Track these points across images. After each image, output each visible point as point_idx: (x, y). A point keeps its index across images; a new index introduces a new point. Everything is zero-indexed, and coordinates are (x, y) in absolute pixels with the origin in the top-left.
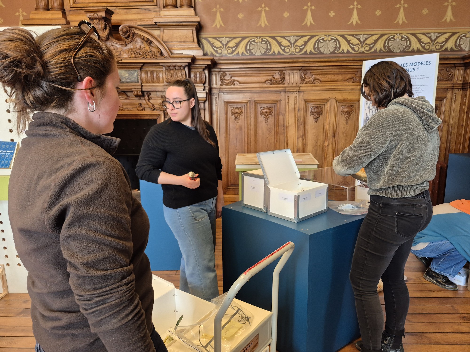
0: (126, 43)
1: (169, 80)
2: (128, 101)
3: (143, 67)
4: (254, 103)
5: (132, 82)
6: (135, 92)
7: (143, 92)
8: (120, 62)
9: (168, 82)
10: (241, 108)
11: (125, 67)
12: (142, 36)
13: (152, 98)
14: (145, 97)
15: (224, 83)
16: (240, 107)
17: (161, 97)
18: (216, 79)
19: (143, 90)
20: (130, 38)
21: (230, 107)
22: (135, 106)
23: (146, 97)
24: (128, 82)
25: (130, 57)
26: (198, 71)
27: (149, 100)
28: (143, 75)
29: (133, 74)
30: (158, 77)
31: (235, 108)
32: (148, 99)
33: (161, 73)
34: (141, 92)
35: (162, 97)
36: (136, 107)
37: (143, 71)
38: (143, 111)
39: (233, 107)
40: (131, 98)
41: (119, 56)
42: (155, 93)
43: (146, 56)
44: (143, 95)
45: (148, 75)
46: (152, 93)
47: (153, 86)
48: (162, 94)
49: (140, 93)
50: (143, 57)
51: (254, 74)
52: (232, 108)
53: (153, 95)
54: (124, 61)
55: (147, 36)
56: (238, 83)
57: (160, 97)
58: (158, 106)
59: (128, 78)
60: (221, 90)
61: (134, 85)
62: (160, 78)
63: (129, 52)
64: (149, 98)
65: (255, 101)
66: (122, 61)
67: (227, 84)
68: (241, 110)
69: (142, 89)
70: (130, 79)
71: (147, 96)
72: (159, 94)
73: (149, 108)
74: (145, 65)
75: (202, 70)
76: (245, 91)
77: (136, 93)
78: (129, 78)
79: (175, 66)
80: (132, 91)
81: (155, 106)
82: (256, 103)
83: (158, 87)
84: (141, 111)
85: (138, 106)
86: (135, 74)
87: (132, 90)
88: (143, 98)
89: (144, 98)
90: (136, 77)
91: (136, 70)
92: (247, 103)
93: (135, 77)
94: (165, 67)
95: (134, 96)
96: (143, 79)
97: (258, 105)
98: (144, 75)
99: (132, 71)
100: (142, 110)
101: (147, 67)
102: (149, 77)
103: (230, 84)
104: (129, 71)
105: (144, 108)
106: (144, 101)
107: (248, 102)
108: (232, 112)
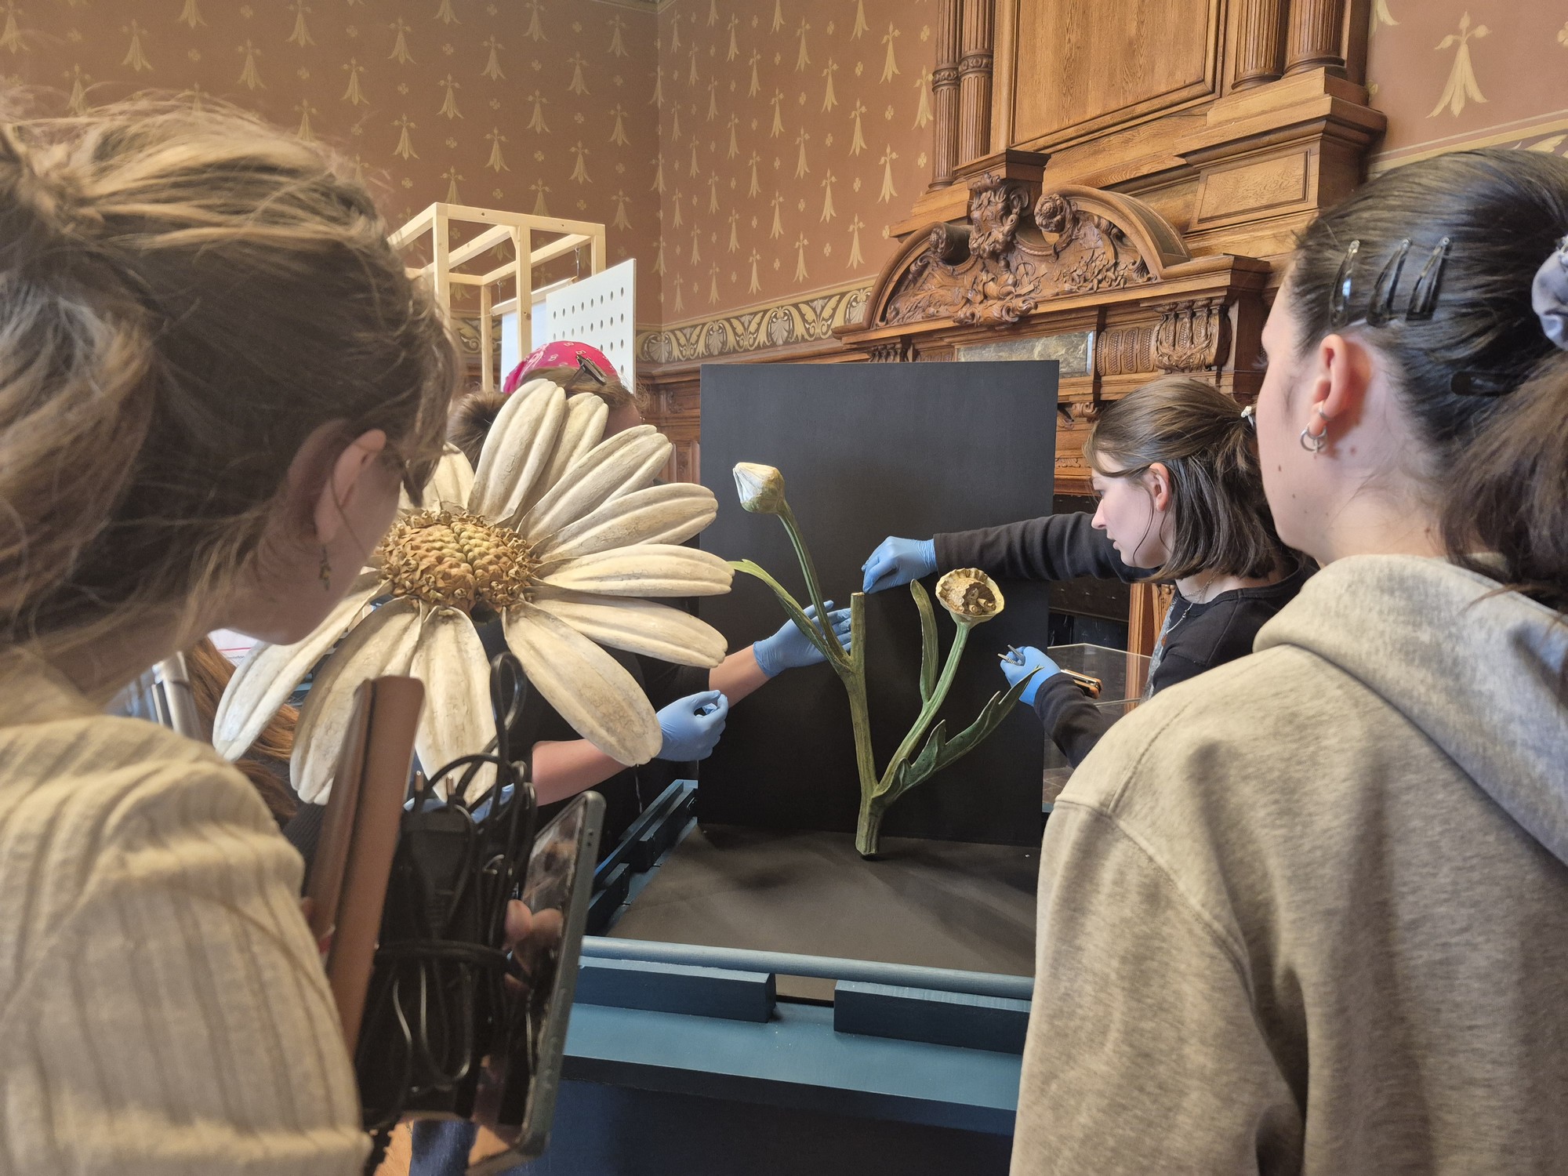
0: (1056, 248)
1: (1166, 359)
3: (1108, 321)
5: (1074, 374)
6: (1078, 405)
8: (1033, 312)
9: (1162, 366)
11: (1055, 326)
12: (1096, 218)
20: (1066, 229)
25: (1057, 294)
28: (1105, 350)
29: (1076, 347)
30: (1146, 351)
34: (1093, 405)
37: (1106, 334)
41: (1032, 295)
43: (1100, 282)
45: (1117, 346)
50: (1092, 289)
54: (1042, 309)
55: (1108, 216)
61: (1075, 385)
62: (1152, 352)
63: (1061, 278)
66: (1036, 307)
69: (1097, 394)
70: (1068, 364)
74: (1110, 312)
77: (1079, 409)
78: (1066, 359)
86: (1083, 346)
87: (1071, 399)
90: (1086, 357)
91: (1086, 332)
93: (1081, 356)
94: (1161, 313)
96: (1104, 360)
99: (1076, 336)
101: (1117, 319)
102: (1119, 354)
104: (1070, 337)
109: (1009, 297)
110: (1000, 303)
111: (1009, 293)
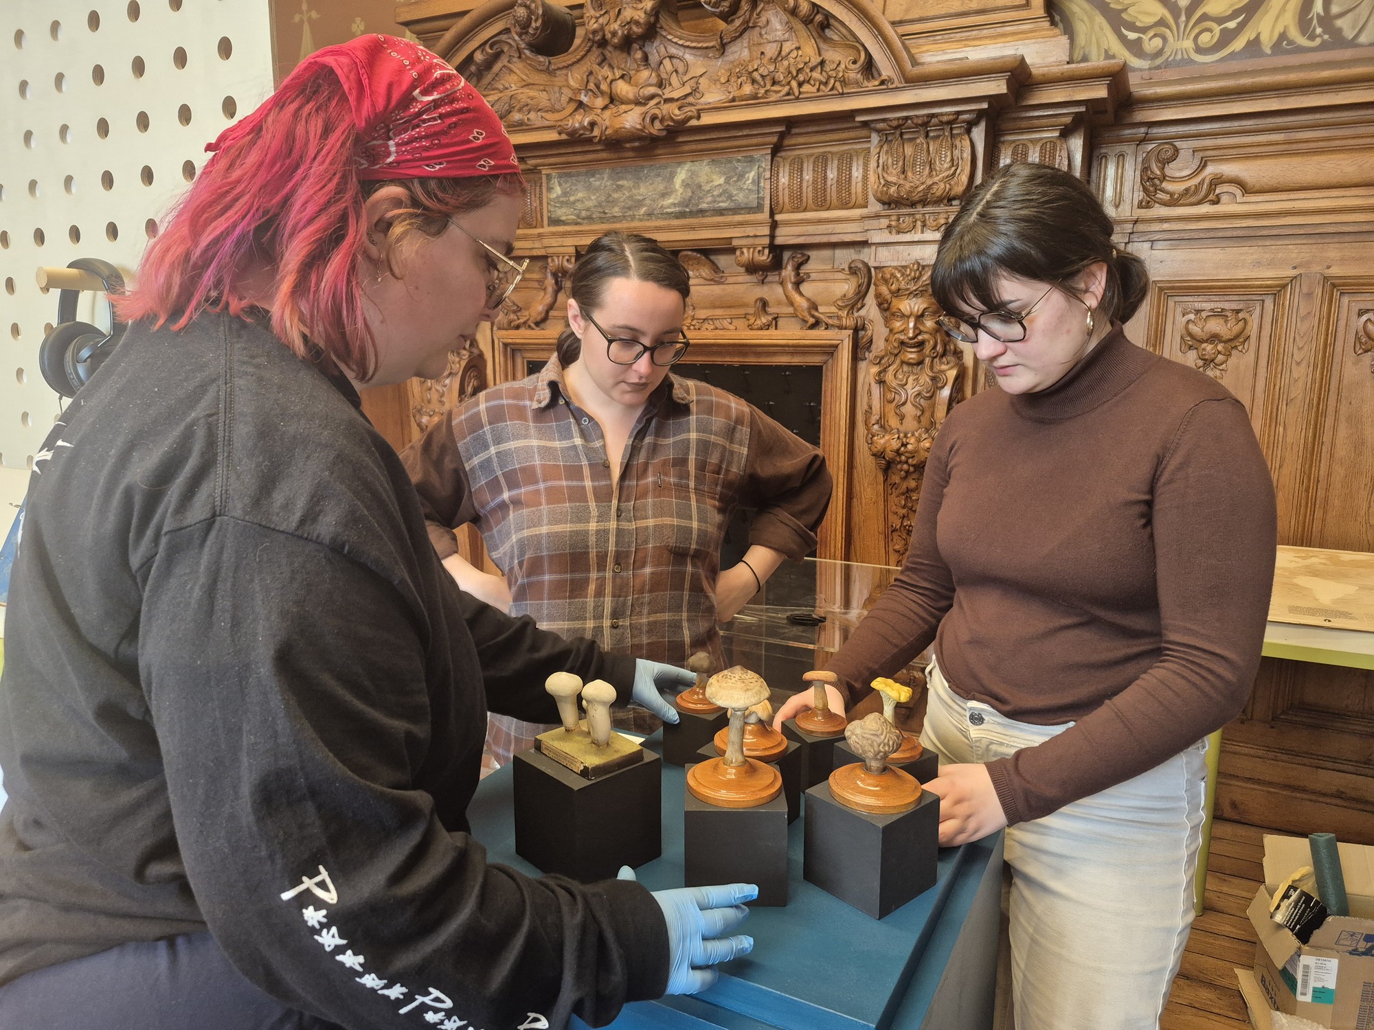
0: (721, 38)
1: (893, 190)
2: (717, 289)
3: (787, 142)
4: (1319, 291)
5: (736, 210)
6: (745, 250)
7: (777, 251)
8: (694, 123)
9: (885, 199)
10: (1241, 315)
11: (714, 145)
13: (813, 276)
14: (784, 273)
15: (1160, 195)
16: (1238, 311)
17: (850, 268)
18: (1120, 180)
19: (779, 241)
20: (738, 15)
21: (1179, 310)
22: (742, 311)
23: (788, 272)
24: (721, 212)
25: (733, 100)
26: (1033, 141)
27: (797, 284)
28: (784, 180)
29: (741, 176)
30: (845, 182)
31: (1204, 314)
32: (793, 279)
33: (861, 162)
34: (767, 251)
35: (853, 271)
36: (745, 316)
37: (784, 159)
38: (772, 332)
39: (1198, 312)
40: (730, 280)
41: (691, 99)
42: (827, 253)
43: (800, 85)
44: (776, 264)
45: (802, 174)
46: (813, 254)
47: (820, 221)
48: (855, 257)
49: (765, 257)
50: (788, 94)
51: (1337, 143)
52: (1192, 316)
53: (816, 263)
54: (707, 119)
56: (1238, 192)
57: (847, 269)
58: (834, 309)
59: (720, 195)
60: (1140, 227)
61: (741, 224)
62: (853, 183)
63: (733, 80)
64: (798, 274)
65: (1326, 279)
66: (699, 118)
67: (1173, 202)
68: (1241, 323)
69: (772, 236)
70: (730, 197)
71: (789, 268)
72: (844, 257)
73: (793, 319)
74: (795, 131)
75: (1057, 134)
76: (1275, 232)
77: (747, 255)
78: (725, 191)
79: (925, 124)
80: (732, 250)
81: (821, 309)
82: (1336, 287)
83: (839, 228)
84: (760, 332)
85: (751, 311)
86: (752, 175)
87: (735, 243)
88: (777, 278)
89: (780, 274)
90: (755, 188)
91: (756, 155)
92: (1277, 290)
93: (750, 187)
94: (878, 131)
95: (743, 270)
96: (781, 194)
97: (1345, 300)
98: (787, 178)
99: (739, 161)
100: (767, 327)
101: (801, 140)
102: (805, 185)
103: (1193, 199)
104: (730, 162)
105: (775, 319)
106: (779, 290)
107: (1284, 286)
108: (1190, 334)
109: (653, 102)
110: (638, 110)
111: (652, 97)
